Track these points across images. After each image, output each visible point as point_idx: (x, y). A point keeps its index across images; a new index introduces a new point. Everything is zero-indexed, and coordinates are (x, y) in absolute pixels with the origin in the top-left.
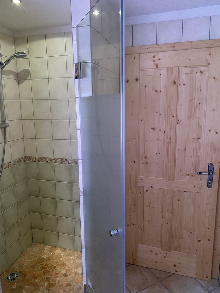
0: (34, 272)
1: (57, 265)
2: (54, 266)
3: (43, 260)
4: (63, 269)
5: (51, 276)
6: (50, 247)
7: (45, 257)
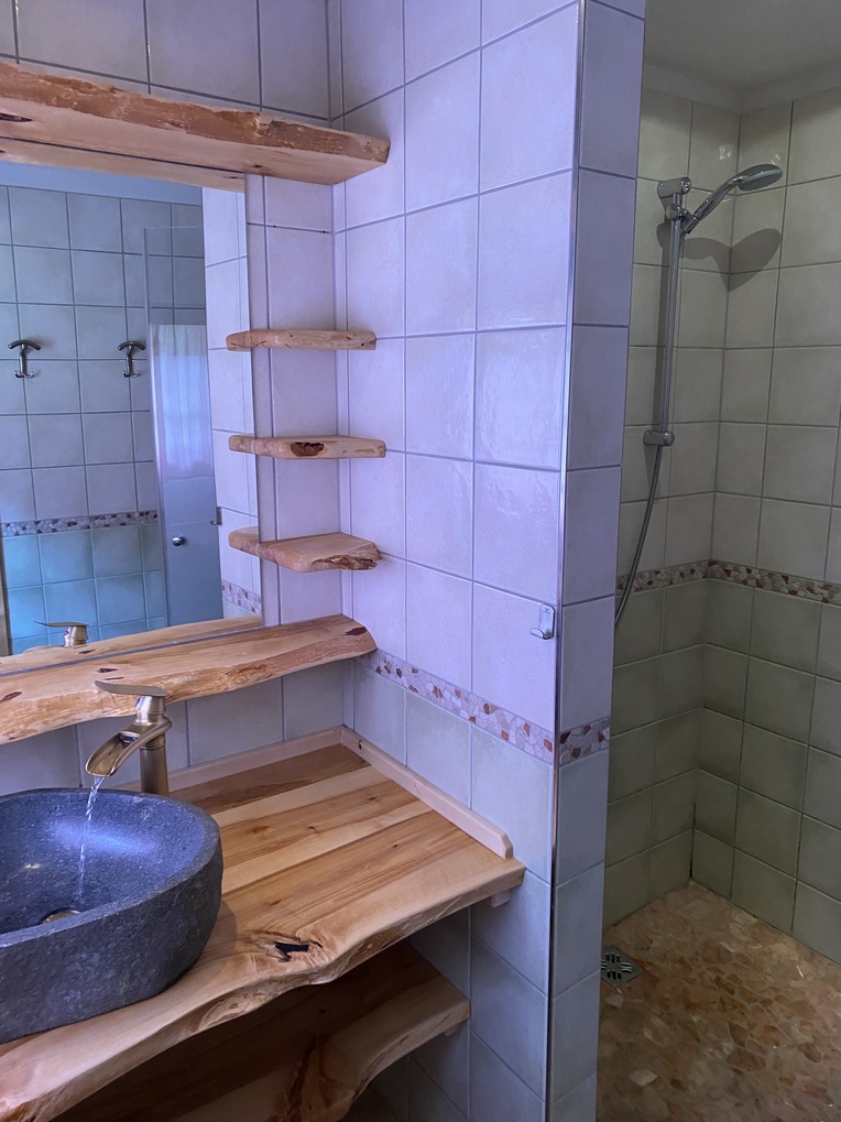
0: (686, 985)
1: (776, 999)
2: (766, 996)
3: (721, 956)
4: (802, 1023)
5: (751, 1027)
6: (755, 920)
7: (732, 950)
